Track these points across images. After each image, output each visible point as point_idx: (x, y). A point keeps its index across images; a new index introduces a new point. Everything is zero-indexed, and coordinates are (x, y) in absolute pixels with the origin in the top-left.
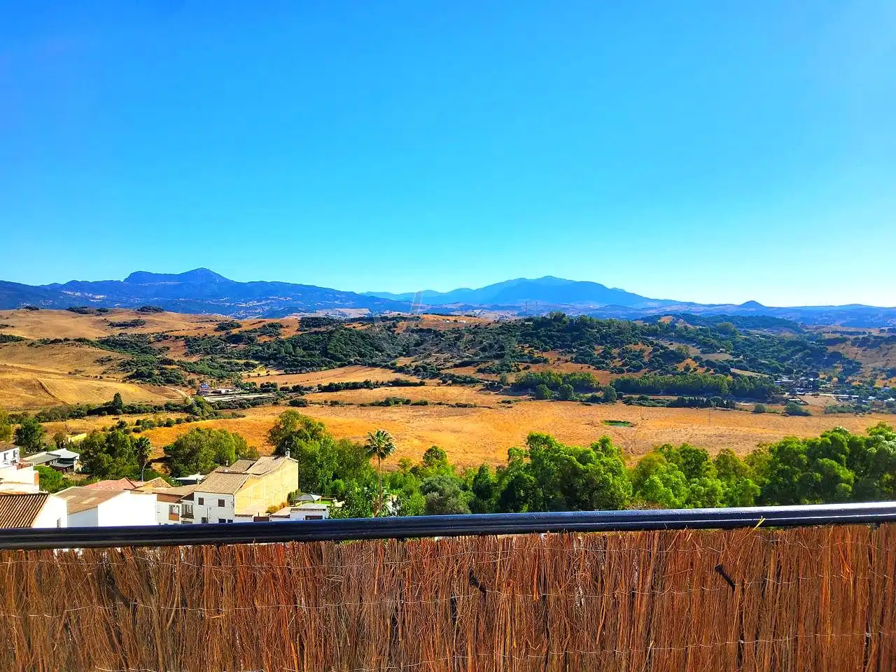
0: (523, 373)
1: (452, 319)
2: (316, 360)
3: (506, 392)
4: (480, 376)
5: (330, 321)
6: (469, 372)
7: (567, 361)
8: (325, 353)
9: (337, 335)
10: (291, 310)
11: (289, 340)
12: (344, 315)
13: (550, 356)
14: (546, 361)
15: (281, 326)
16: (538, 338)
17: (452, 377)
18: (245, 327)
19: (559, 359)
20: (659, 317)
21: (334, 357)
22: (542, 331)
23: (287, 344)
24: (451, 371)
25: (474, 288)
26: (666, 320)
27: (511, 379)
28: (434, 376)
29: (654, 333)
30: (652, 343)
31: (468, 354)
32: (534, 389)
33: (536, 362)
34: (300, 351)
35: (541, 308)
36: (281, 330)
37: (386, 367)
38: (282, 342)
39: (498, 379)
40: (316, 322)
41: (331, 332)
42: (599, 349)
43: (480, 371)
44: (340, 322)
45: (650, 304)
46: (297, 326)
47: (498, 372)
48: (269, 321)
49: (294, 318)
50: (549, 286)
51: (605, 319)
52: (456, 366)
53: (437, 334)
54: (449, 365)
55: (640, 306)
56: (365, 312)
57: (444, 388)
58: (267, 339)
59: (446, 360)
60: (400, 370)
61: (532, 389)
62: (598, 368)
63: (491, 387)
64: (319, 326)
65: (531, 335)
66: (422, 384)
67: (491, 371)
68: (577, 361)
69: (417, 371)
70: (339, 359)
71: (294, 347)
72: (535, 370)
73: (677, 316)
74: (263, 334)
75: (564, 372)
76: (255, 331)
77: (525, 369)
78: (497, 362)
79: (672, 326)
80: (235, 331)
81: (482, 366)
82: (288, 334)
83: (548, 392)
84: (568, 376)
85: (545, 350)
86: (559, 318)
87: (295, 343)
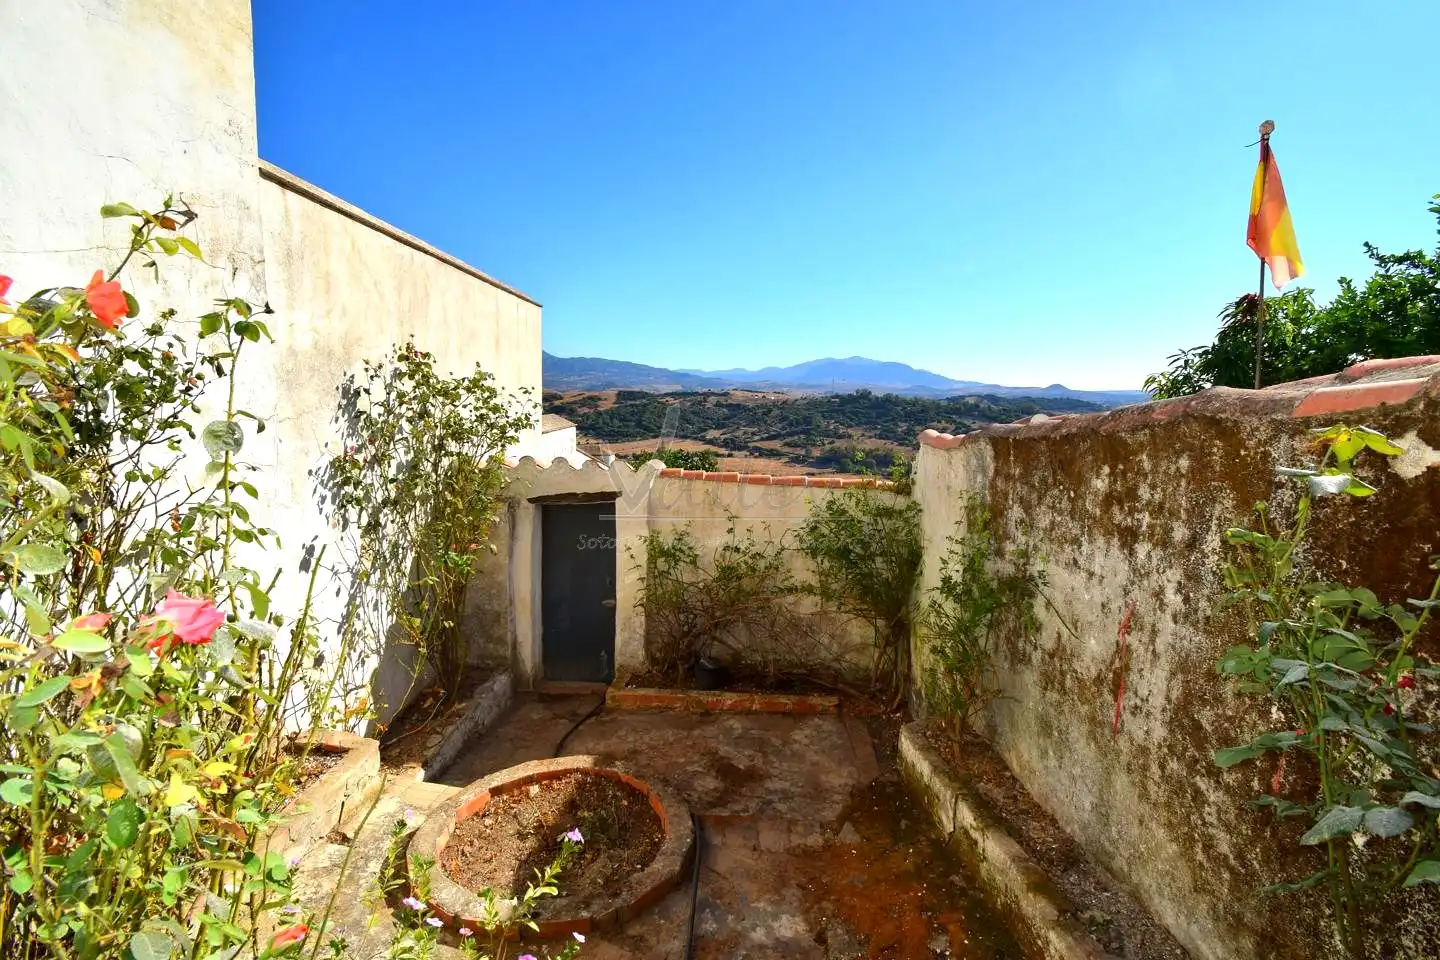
0: (828, 447)
1: (760, 395)
2: (631, 430)
3: (811, 465)
4: (786, 449)
5: (643, 395)
6: (776, 445)
7: (870, 437)
8: (639, 424)
9: (650, 408)
10: (610, 385)
11: (606, 412)
12: (656, 390)
13: (855, 432)
14: (850, 436)
15: (600, 399)
16: (844, 414)
17: (757, 449)
18: (567, 399)
19: (863, 435)
20: (963, 397)
21: (647, 429)
22: (848, 408)
23: (605, 416)
24: (758, 444)
25: (783, 367)
26: (971, 401)
27: (816, 453)
28: (740, 449)
29: (957, 411)
30: (955, 421)
31: (775, 429)
32: (838, 462)
33: (840, 437)
34: (616, 421)
35: (848, 386)
36: (599, 403)
37: (695, 439)
38: (600, 414)
39: (803, 452)
40: (631, 395)
41: (645, 405)
42: (903, 426)
43: (786, 444)
44: (652, 395)
45: (956, 386)
46: (614, 399)
47: (803, 446)
48: (587, 394)
49: (612, 393)
50: (856, 365)
51: (910, 396)
52: (762, 439)
53: (746, 409)
54: (756, 438)
55: (947, 387)
56: (678, 388)
57: (752, 460)
58: (586, 410)
59: (753, 434)
60: (711, 442)
61: (836, 461)
62: (901, 445)
63: (796, 460)
64: (634, 400)
65: (837, 411)
66: (730, 455)
67: (796, 445)
68: (881, 438)
69: (725, 444)
70: (652, 431)
71: (611, 419)
72: (839, 444)
73: (981, 397)
74: (583, 405)
75: (867, 448)
76: (575, 403)
77: (831, 443)
78: (802, 436)
79: (977, 406)
80: (557, 403)
81: (788, 440)
82: (605, 406)
83: (851, 466)
84: (871, 451)
85: (850, 426)
86: (865, 395)
87: (612, 414)
